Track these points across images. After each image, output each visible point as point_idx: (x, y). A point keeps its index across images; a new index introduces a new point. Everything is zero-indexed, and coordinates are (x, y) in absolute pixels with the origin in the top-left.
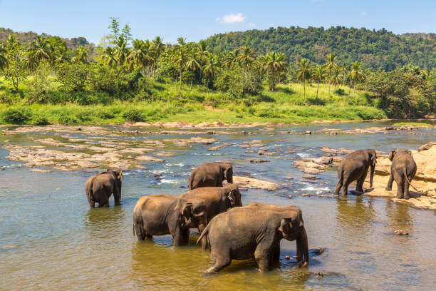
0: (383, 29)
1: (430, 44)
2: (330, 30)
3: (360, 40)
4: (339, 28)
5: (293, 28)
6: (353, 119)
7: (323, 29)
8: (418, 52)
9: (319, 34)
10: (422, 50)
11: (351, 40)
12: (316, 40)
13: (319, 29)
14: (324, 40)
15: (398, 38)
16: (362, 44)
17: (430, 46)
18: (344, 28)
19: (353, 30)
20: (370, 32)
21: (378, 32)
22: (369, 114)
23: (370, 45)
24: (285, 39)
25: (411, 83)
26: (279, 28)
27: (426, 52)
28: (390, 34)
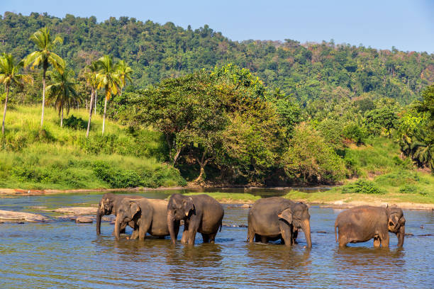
0: (207, 26)
1: (289, 57)
2: (107, 24)
3: (164, 44)
4: (125, 21)
5: (36, 15)
6: (83, 186)
7: (94, 20)
8: (267, 72)
9: (87, 31)
10: (274, 67)
11: (147, 43)
12: (80, 41)
13: (86, 21)
14: (96, 41)
15: (233, 45)
16: (168, 51)
17: (287, 60)
18: (134, 20)
19: (151, 26)
20: (182, 30)
21: (197, 31)
22: (127, 173)
23: (181, 53)
24: (18, 35)
25: (231, 105)
26: (7, 13)
27: (281, 71)
28: (219, 37)
